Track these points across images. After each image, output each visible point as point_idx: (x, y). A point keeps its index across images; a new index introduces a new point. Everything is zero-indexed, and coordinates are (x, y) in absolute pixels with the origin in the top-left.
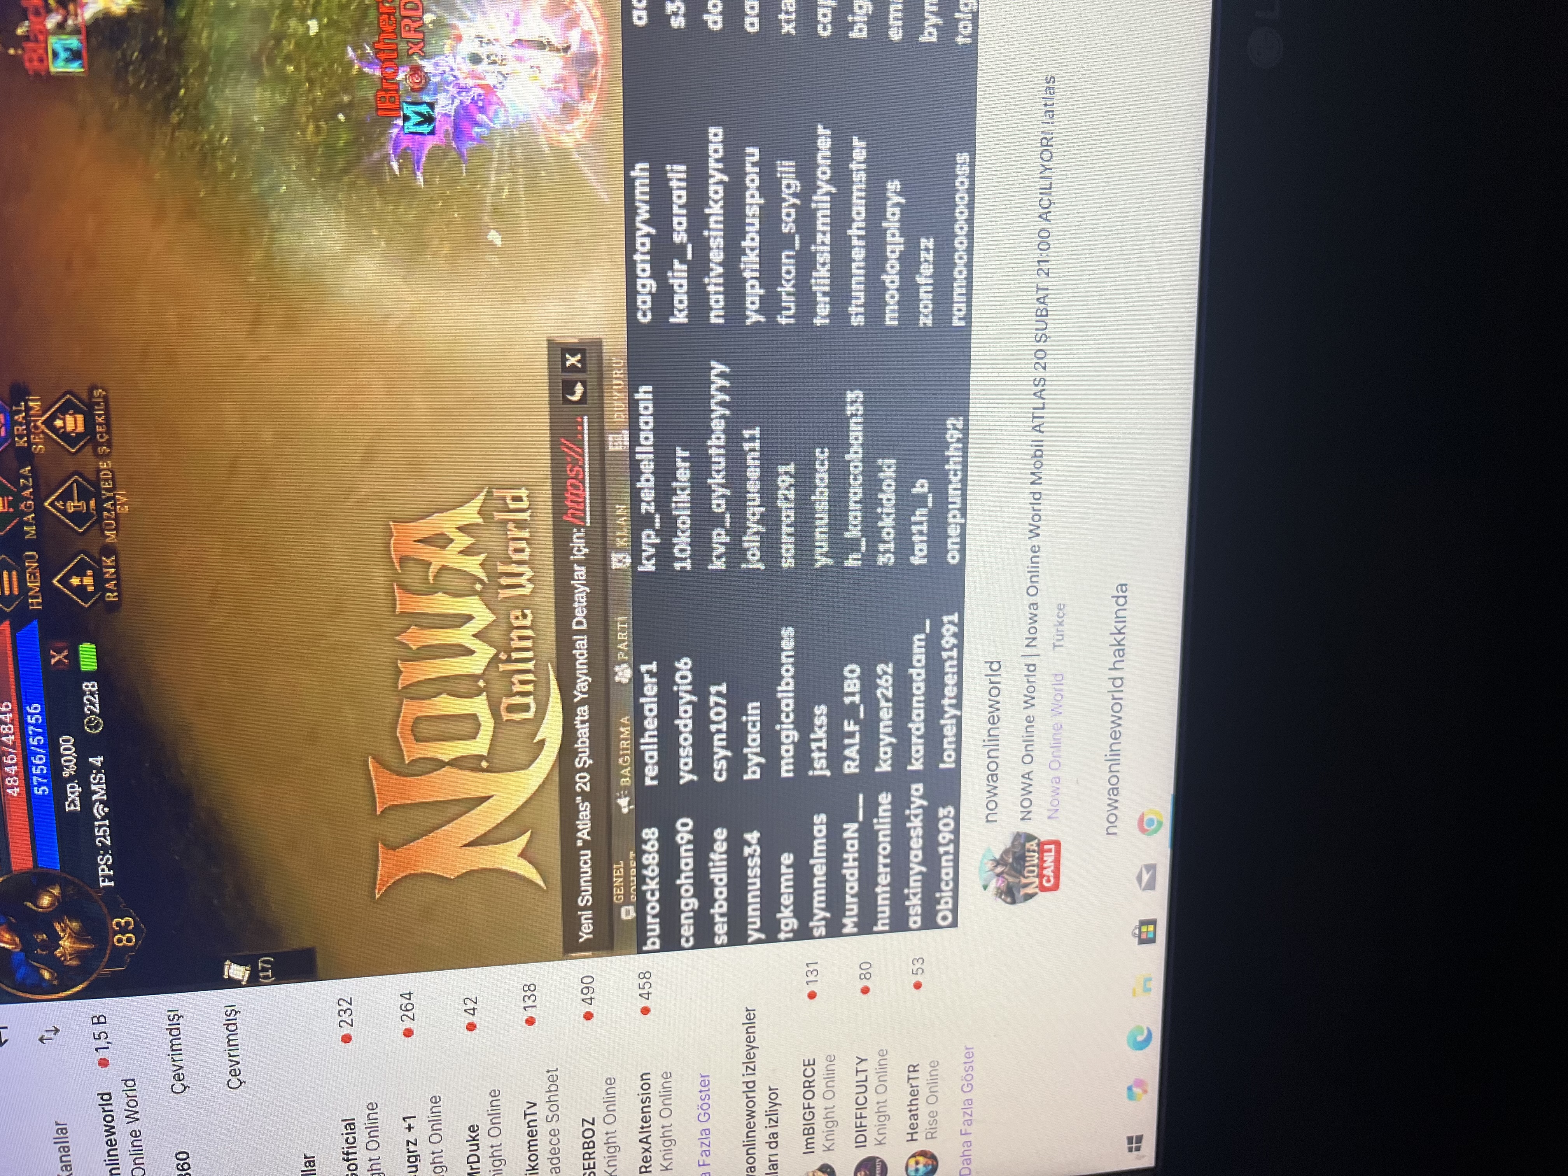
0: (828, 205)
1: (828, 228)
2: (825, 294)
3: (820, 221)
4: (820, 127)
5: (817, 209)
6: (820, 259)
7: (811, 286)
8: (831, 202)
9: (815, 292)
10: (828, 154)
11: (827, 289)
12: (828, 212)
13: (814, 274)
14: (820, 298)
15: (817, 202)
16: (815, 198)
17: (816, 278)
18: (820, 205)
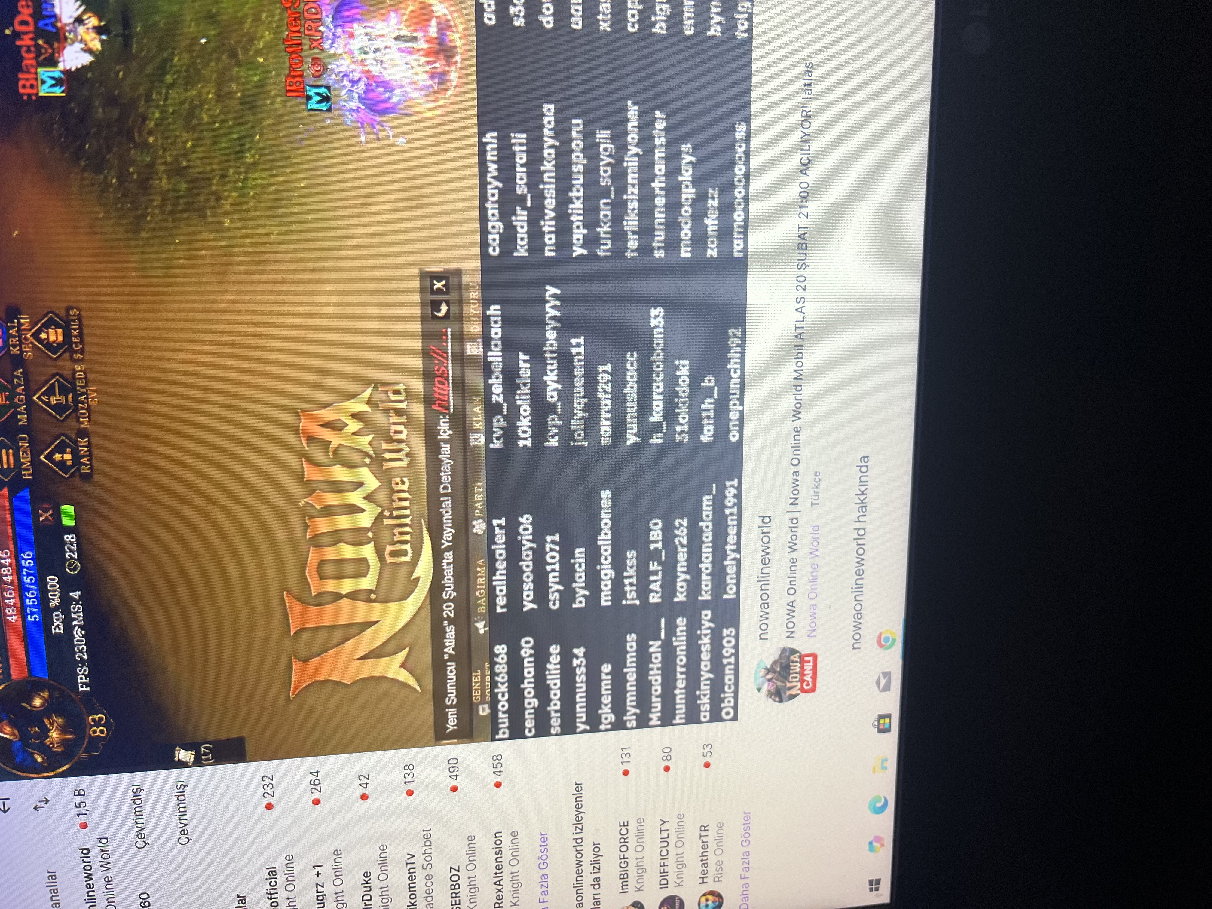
0: (636, 164)
1: (636, 182)
2: (634, 233)
3: (630, 176)
4: (630, 103)
5: (627, 167)
6: (630, 205)
7: (623, 226)
8: (639, 161)
9: (626, 232)
10: (636, 124)
11: (636, 229)
12: (636, 169)
13: (626, 217)
14: (630, 236)
15: (627, 161)
16: (626, 158)
17: (627, 220)
18: (630, 164)
